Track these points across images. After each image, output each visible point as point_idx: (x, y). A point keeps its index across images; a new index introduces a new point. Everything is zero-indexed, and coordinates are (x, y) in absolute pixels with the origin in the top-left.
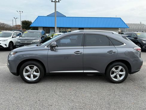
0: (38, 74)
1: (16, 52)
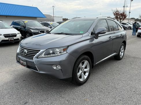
1: (68, 46)
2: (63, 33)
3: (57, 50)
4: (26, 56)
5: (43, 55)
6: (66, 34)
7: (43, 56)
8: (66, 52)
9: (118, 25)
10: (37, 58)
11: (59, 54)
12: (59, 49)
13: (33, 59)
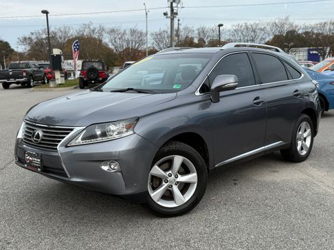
0: (192, 177)
1: (138, 119)
2: (132, 89)
3: (112, 127)
4: (40, 143)
5: (79, 140)
6: (140, 92)
7: (80, 142)
8: (132, 132)
9: (286, 64)
10: (67, 147)
11: (117, 137)
12: (115, 125)
13: (56, 149)
